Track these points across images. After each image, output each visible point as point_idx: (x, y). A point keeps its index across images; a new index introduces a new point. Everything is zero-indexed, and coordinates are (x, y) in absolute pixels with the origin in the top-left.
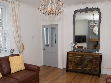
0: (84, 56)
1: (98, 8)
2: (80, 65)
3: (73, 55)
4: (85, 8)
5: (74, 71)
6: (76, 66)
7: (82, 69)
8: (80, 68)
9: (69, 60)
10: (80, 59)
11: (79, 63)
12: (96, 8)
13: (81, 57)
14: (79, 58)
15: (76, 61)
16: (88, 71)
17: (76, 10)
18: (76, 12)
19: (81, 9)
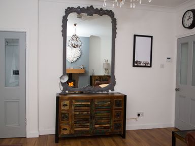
0: (96, 101)
1: (111, 11)
2: (86, 120)
3: (71, 102)
4: (88, 7)
5: (76, 136)
6: (77, 125)
7: (91, 129)
8: (87, 126)
9: (62, 114)
10: (86, 108)
11: (84, 117)
12: (107, 10)
13: (89, 103)
14: (85, 106)
15: (78, 113)
16: (105, 130)
17: (69, 8)
18: (69, 11)
19: (79, 7)
